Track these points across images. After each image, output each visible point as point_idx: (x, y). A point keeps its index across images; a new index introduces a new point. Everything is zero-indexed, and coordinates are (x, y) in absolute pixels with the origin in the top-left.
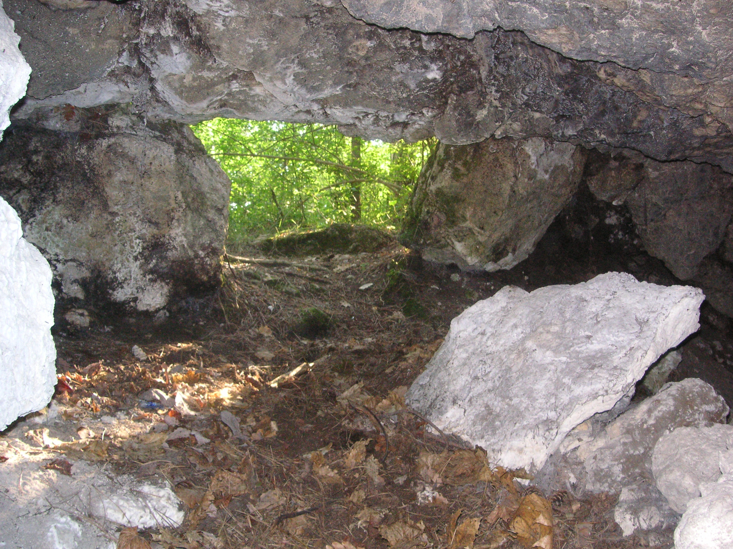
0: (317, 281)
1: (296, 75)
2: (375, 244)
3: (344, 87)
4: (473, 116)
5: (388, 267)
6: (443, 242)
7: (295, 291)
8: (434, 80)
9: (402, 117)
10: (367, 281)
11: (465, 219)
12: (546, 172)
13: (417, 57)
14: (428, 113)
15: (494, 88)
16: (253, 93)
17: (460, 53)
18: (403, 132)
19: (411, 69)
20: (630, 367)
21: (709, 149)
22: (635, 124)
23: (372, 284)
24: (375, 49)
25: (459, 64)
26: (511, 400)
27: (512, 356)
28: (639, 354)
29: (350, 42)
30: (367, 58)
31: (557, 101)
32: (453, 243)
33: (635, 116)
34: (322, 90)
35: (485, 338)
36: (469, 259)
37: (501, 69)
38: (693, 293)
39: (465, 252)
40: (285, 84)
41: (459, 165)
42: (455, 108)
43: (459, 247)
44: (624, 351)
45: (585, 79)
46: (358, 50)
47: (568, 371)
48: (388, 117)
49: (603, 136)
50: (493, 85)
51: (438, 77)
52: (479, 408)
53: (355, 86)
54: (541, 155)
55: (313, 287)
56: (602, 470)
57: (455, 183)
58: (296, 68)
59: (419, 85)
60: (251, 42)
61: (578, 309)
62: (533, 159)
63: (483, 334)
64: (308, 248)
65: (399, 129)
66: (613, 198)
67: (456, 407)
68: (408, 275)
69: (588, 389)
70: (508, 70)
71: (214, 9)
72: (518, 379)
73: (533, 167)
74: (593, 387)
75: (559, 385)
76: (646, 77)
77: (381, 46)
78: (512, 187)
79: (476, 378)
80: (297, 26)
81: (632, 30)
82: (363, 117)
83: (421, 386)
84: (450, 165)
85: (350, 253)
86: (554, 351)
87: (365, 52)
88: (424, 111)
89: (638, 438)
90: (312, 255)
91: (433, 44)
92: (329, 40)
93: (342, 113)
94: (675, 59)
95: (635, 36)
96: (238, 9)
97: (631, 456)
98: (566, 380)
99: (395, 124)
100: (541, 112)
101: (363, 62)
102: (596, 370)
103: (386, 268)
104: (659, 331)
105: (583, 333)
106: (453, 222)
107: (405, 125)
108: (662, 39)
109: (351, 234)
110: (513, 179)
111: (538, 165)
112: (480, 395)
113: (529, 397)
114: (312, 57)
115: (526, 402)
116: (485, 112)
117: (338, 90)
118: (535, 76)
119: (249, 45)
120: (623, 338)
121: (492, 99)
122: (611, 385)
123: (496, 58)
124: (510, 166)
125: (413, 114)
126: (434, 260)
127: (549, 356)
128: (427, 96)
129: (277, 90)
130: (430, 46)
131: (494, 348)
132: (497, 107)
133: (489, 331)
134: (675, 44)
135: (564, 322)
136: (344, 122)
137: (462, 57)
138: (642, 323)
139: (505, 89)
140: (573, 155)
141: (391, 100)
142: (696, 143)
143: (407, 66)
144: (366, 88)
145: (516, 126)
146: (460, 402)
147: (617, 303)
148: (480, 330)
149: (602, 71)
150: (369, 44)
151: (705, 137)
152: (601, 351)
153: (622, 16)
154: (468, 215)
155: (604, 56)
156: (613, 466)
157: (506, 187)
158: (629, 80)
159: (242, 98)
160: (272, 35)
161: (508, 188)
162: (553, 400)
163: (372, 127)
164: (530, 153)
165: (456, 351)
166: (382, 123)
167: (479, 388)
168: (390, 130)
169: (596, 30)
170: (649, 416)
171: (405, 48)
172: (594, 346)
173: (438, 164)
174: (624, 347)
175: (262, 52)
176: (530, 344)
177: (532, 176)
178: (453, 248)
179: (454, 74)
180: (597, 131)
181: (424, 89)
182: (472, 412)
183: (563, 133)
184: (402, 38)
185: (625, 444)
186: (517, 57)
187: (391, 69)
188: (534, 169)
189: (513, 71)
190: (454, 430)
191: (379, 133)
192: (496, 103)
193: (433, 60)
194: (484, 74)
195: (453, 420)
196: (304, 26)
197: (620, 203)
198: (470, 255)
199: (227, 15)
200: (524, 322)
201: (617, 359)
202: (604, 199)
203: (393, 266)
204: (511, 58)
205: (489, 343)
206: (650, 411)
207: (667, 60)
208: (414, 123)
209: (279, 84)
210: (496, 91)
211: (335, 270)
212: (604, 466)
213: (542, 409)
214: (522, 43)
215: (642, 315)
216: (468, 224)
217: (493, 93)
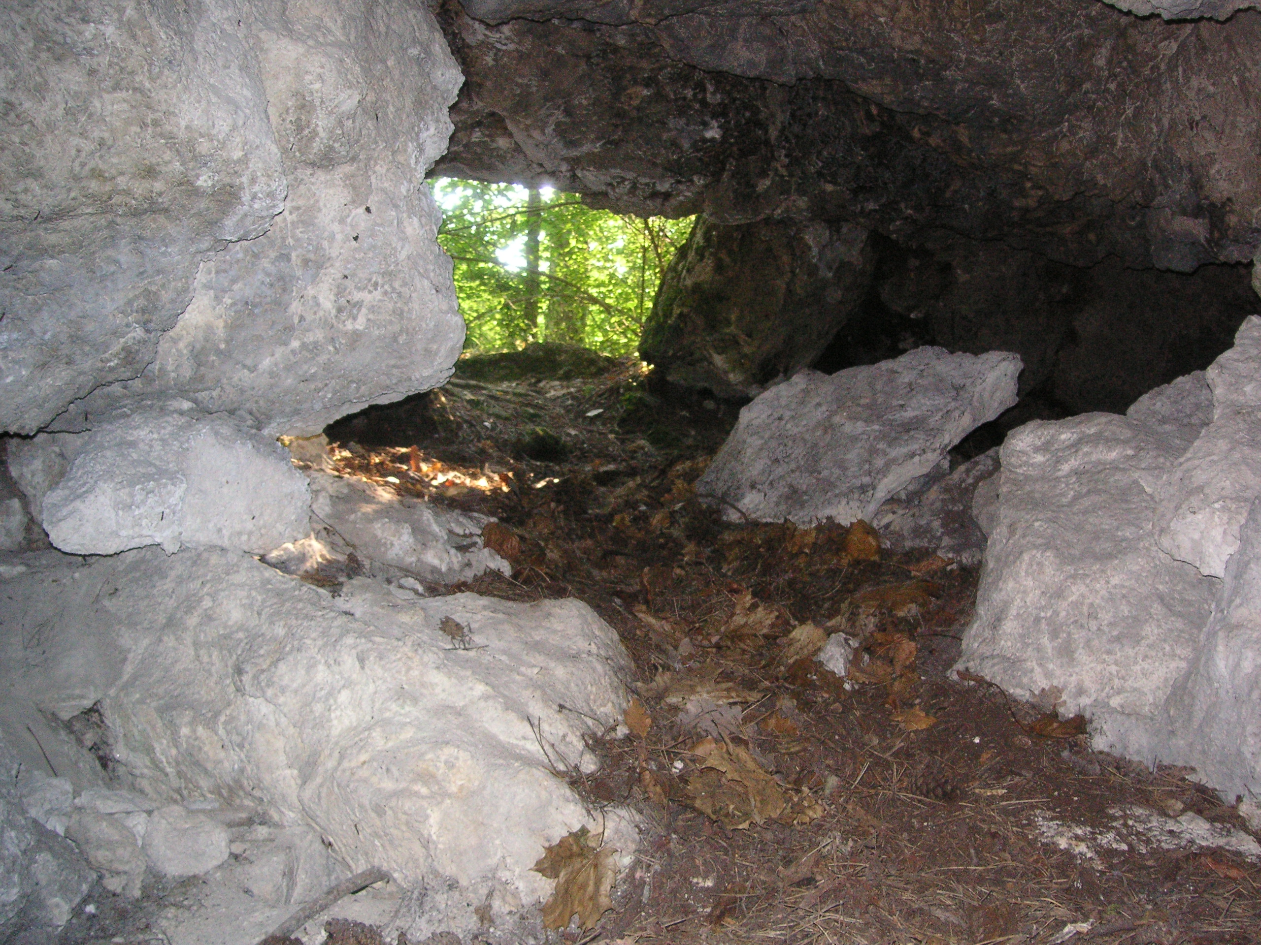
0: (529, 405)
1: (558, 124)
2: (593, 369)
3: (604, 144)
4: (754, 186)
5: (622, 391)
6: (697, 355)
7: (504, 414)
8: (713, 140)
9: (664, 187)
10: (594, 407)
11: (728, 323)
12: (830, 268)
13: (696, 111)
14: (699, 181)
15: (783, 152)
16: (494, 145)
17: (746, 108)
18: (663, 205)
19: (687, 125)
20: (947, 427)
21: (1029, 227)
22: (948, 195)
23: (601, 410)
24: (649, 100)
25: (743, 121)
26: (820, 473)
27: (818, 433)
28: (956, 414)
29: (625, 89)
30: (638, 109)
31: (858, 167)
32: (711, 356)
33: (948, 186)
34: (582, 145)
35: (783, 422)
36: (731, 376)
37: (796, 129)
38: (1011, 357)
39: (726, 366)
40: (544, 134)
41: (723, 255)
42: (733, 176)
43: (719, 360)
44: (940, 414)
45: (894, 140)
46: (631, 98)
47: (882, 436)
48: (647, 184)
49: (909, 211)
50: (784, 148)
51: (717, 136)
52: (782, 489)
53: (617, 144)
54: (824, 246)
55: (526, 412)
56: (921, 526)
57: (717, 278)
58: (559, 116)
59: (695, 147)
60: (520, 81)
61: (891, 381)
62: (815, 251)
63: (780, 419)
64: (502, 372)
65: (659, 201)
66: (910, 309)
67: (754, 492)
68: (649, 399)
69: (904, 450)
70: (804, 130)
71: (491, 40)
72: (826, 453)
73: (815, 261)
74: (909, 448)
75: (873, 452)
76: (963, 135)
77: (659, 96)
78: (788, 284)
79: (777, 461)
80: (576, 66)
81: (955, 82)
82: (618, 183)
83: (707, 482)
84: (711, 254)
85: (560, 379)
86: (866, 421)
87: (638, 102)
88: (695, 178)
89: (956, 495)
90: (510, 381)
91: (718, 96)
92: (604, 86)
93: (596, 176)
94: (995, 112)
95: (958, 88)
96: (519, 43)
97: (951, 511)
98: (881, 446)
99: (654, 195)
100: (835, 183)
101: (634, 114)
102: (912, 433)
103: (618, 392)
104: (976, 395)
105: (895, 403)
106: (713, 327)
107: (667, 196)
108: (984, 90)
109: (560, 355)
110: (789, 275)
111: (820, 259)
112: (781, 477)
113: (839, 467)
114: (580, 104)
115: (837, 472)
116: (768, 182)
117: (597, 147)
118: (835, 138)
119: (517, 84)
120: (939, 401)
121: (779, 166)
122: (928, 444)
123: (793, 115)
124: (786, 258)
125: (679, 182)
126: (682, 382)
127: (860, 426)
128: (700, 160)
129: (530, 141)
130: (713, 97)
131: (796, 430)
132: (782, 176)
133: (787, 414)
134: (995, 96)
135: (875, 394)
136: (595, 188)
137: (747, 114)
138: (959, 389)
139: (797, 153)
140: (862, 250)
141: (659, 161)
142: (1015, 216)
143: (682, 122)
144: (631, 146)
145: (802, 202)
146: (759, 487)
147: (931, 371)
148: (776, 415)
149: (916, 129)
150: (646, 92)
151: (1027, 210)
152: (916, 417)
153: (946, 67)
154: (733, 317)
155: (926, 108)
156: (931, 521)
157: (781, 284)
158: (944, 141)
159: (479, 150)
160: (545, 74)
161: (784, 286)
162: (867, 466)
163: (625, 198)
164: (811, 243)
165: (749, 440)
166: (638, 192)
167: (780, 470)
168: (648, 202)
169: (920, 81)
170: (968, 476)
171: (685, 99)
172: (909, 414)
173: (696, 253)
174: (941, 410)
175: (529, 94)
176: (837, 419)
177: (813, 271)
178: (711, 363)
179: (736, 134)
180: (902, 205)
181: (698, 151)
182: (773, 496)
183: (862, 207)
184: (684, 87)
185: (943, 500)
186: (817, 114)
187: (665, 123)
188: (815, 265)
189: (809, 131)
190: (753, 516)
191: (633, 204)
192: (783, 171)
193: (714, 116)
194: (773, 133)
195: (751, 506)
196: (583, 67)
197: (920, 315)
198: (733, 371)
199: (504, 48)
200: (829, 399)
201: (933, 422)
202: (899, 309)
203: (629, 388)
204: (809, 115)
205: (789, 426)
206: (968, 471)
207: (987, 114)
208: (678, 195)
209: (536, 134)
210: (786, 156)
211: (548, 395)
212: (923, 522)
213: (855, 477)
214: (824, 99)
215: (959, 381)
216: (732, 329)
217: (782, 158)
